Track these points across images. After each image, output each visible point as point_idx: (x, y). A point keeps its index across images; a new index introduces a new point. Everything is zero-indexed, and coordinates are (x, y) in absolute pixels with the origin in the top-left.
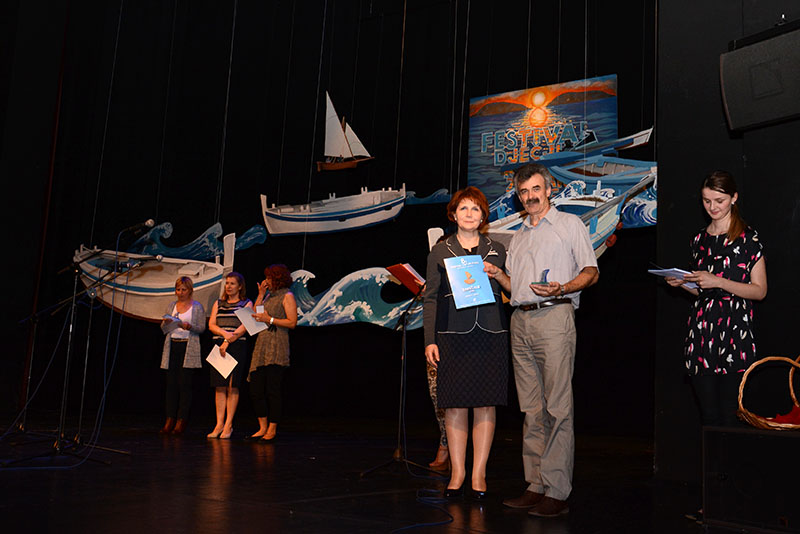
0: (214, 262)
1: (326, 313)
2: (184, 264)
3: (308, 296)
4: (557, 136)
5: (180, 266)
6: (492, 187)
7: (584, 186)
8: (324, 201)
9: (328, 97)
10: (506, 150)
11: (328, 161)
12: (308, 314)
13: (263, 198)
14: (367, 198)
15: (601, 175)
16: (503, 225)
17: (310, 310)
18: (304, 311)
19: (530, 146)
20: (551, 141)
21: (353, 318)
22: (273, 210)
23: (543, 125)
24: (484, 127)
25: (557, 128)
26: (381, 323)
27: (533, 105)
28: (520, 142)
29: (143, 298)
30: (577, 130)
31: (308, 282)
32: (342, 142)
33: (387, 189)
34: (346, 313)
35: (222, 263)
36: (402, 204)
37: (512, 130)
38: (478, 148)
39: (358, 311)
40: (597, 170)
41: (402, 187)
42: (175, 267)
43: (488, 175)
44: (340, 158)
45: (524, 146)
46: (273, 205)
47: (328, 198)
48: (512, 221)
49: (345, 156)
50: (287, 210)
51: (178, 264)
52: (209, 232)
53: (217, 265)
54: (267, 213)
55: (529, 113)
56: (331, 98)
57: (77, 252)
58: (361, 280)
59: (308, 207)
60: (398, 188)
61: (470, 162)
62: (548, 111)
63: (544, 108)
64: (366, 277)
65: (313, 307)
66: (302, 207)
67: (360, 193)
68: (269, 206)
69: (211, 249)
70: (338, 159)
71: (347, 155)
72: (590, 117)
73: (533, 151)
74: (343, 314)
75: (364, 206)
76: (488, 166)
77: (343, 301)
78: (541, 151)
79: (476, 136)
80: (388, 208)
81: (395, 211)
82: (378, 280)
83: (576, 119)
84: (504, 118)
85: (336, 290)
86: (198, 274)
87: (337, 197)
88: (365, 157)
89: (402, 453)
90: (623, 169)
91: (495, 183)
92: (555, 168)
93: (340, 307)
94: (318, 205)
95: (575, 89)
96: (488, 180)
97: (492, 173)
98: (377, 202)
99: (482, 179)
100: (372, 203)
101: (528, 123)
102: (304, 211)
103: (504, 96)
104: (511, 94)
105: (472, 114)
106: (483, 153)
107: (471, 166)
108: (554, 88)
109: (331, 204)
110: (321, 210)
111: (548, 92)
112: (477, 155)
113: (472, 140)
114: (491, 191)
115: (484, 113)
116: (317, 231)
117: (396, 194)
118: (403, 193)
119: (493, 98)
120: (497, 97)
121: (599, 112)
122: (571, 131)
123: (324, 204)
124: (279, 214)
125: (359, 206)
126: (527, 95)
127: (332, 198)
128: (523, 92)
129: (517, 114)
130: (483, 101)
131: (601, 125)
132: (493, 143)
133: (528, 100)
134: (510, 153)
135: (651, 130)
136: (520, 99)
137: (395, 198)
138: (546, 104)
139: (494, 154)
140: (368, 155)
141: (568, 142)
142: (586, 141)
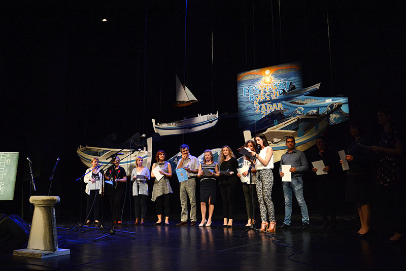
0: (143, 150)
4: (276, 88)
5: (127, 152)
10: (254, 95)
11: (178, 103)
13: (153, 121)
14: (200, 118)
15: (304, 104)
16: (277, 128)
20: (274, 90)
22: (158, 126)
23: (270, 83)
24: (244, 85)
25: (276, 84)
27: (265, 75)
28: (260, 91)
30: (285, 85)
32: (186, 95)
33: (210, 114)
35: (147, 150)
36: (217, 120)
37: (256, 86)
38: (241, 94)
40: (302, 102)
43: (247, 105)
45: (262, 93)
46: (158, 123)
47: (183, 119)
49: (186, 101)
50: (165, 125)
54: (156, 127)
55: (263, 78)
56: (178, 77)
57: (78, 148)
59: (174, 124)
60: (215, 113)
61: (239, 100)
62: (272, 77)
63: (270, 76)
66: (171, 124)
67: (197, 116)
68: (156, 124)
70: (183, 102)
71: (187, 100)
72: (290, 79)
73: (266, 94)
75: (200, 122)
76: (247, 102)
78: (270, 94)
79: (241, 89)
80: (211, 122)
81: (214, 123)
83: (284, 80)
87: (187, 118)
88: (195, 101)
90: (313, 101)
91: (250, 109)
92: (283, 102)
94: (179, 122)
95: (283, 67)
96: (247, 108)
97: (249, 105)
98: (206, 120)
99: (244, 107)
100: (203, 121)
101: (263, 82)
102: (173, 125)
103: (252, 71)
104: (255, 70)
105: (238, 80)
106: (244, 96)
107: (240, 102)
108: (274, 67)
109: (185, 122)
110: (181, 125)
111: (272, 70)
112: (241, 97)
113: (239, 91)
114: (248, 112)
115: (244, 79)
116: (179, 133)
117: (213, 116)
118: (217, 115)
119: (247, 73)
120: (249, 72)
121: (294, 77)
122: (282, 85)
123: (182, 122)
124: (161, 127)
125: (197, 122)
126: (262, 71)
127: (185, 119)
128: (260, 70)
129: (258, 79)
130: (243, 74)
131: (296, 82)
132: (248, 92)
133: (262, 73)
134: (256, 96)
135: (320, 84)
136: (259, 73)
137: (214, 118)
138: (271, 74)
139: (249, 96)
140: (197, 100)
141: (283, 90)
142: (291, 90)
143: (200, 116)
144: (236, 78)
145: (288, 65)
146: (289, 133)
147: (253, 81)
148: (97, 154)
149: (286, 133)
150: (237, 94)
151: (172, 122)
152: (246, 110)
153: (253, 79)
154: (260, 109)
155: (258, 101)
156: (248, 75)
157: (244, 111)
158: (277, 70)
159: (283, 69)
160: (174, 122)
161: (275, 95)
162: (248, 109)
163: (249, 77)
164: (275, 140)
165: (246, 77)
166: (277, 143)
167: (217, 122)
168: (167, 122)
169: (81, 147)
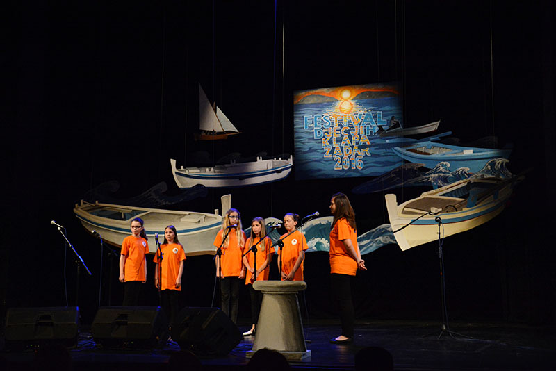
0: (214, 213)
2: (186, 215)
4: (360, 121)
5: (182, 216)
6: (313, 153)
7: (449, 165)
8: (226, 165)
9: (200, 87)
10: (323, 128)
11: (203, 134)
13: (173, 162)
14: (261, 164)
15: (429, 154)
16: (436, 193)
19: (341, 126)
20: (356, 124)
21: (315, 249)
22: (182, 171)
23: (350, 112)
24: (306, 112)
25: (360, 115)
27: (342, 98)
28: (333, 123)
30: (375, 117)
32: (218, 122)
33: (278, 159)
35: (220, 214)
36: (290, 170)
37: (327, 115)
38: (301, 126)
39: (318, 244)
41: (290, 158)
42: (177, 217)
43: (310, 145)
45: (336, 126)
46: (182, 167)
47: (230, 163)
48: (442, 191)
49: (217, 131)
50: (194, 171)
51: (180, 215)
52: (154, 188)
53: (216, 215)
54: (176, 173)
55: (339, 103)
57: (77, 205)
59: (212, 169)
60: (287, 158)
61: (296, 135)
62: (353, 103)
63: (350, 101)
64: (324, 223)
66: (207, 169)
67: (256, 160)
68: (178, 167)
69: (159, 201)
70: (213, 133)
71: (219, 129)
72: (383, 109)
73: (343, 130)
75: (259, 170)
76: (310, 139)
78: (349, 130)
79: (299, 117)
80: (279, 171)
81: (285, 174)
83: (374, 110)
84: (320, 106)
86: (199, 222)
87: (236, 163)
88: (234, 132)
89: (446, 327)
91: (315, 150)
92: (397, 148)
94: (221, 168)
95: (372, 89)
97: (313, 144)
98: (271, 167)
99: (305, 148)
100: (265, 168)
101: (338, 110)
102: (209, 172)
103: (319, 91)
104: (325, 90)
105: (295, 102)
106: (306, 129)
107: (297, 138)
108: (357, 88)
109: (232, 168)
110: (223, 172)
111: (353, 90)
112: (301, 130)
113: (296, 120)
114: (312, 156)
115: (305, 102)
116: (220, 186)
117: (285, 163)
118: (290, 162)
119: (312, 92)
120: (314, 91)
121: (391, 106)
122: (370, 117)
123: (226, 168)
124: (187, 173)
125: (255, 170)
126: (337, 91)
127: (233, 163)
128: (334, 89)
129: (330, 104)
130: (303, 93)
132: (313, 123)
133: (338, 94)
134: (326, 130)
135: (438, 122)
136: (332, 94)
137: (284, 165)
138: (352, 98)
139: (314, 130)
140: (237, 131)
141: (380, 127)
142: (393, 127)
143: (260, 160)
144: (292, 99)
145: (379, 88)
146: (454, 201)
147: (321, 107)
148: (119, 216)
149: (450, 201)
150: (293, 125)
151: (209, 166)
152: (307, 152)
154: (332, 152)
155: (328, 139)
156: (312, 95)
157: (305, 153)
158: (362, 93)
159: (371, 92)
160: (212, 166)
161: (357, 131)
162: (311, 150)
163: (315, 99)
164: (434, 210)
165: (308, 98)
166: (436, 214)
167: (290, 172)
168: (199, 166)
169: (84, 203)
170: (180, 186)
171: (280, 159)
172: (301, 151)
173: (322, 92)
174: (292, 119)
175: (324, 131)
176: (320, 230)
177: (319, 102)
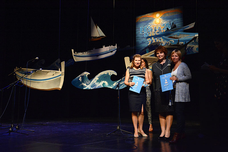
1: (94, 85)
3: (88, 80)
4: (164, 27)
5: (48, 72)
6: (144, 44)
8: (92, 50)
9: (91, 18)
10: (148, 32)
11: (92, 38)
12: (88, 85)
13: (73, 50)
14: (105, 49)
16: (148, 55)
17: (89, 84)
18: (87, 85)
19: (155, 30)
20: (162, 29)
22: (76, 54)
23: (159, 23)
24: (140, 25)
25: (164, 24)
26: (111, 87)
27: (156, 17)
28: (152, 29)
29: (37, 83)
30: (170, 24)
31: (88, 76)
32: (98, 32)
33: (111, 46)
34: (100, 85)
35: (61, 71)
36: (116, 50)
37: (149, 26)
38: (139, 32)
39: (104, 84)
40: (178, 37)
42: (46, 73)
43: (142, 40)
44: (96, 37)
45: (153, 30)
46: (76, 52)
47: (93, 49)
48: (151, 54)
49: (97, 36)
50: (80, 54)
51: (47, 72)
52: (56, 61)
53: (59, 71)
54: (74, 55)
55: (155, 20)
56: (92, 18)
57: (15, 69)
58: (104, 74)
59: (87, 52)
60: (114, 45)
61: (137, 36)
62: (161, 19)
63: (159, 18)
64: (106, 73)
65: (90, 83)
66: (85, 53)
67: (103, 47)
68: (74, 53)
69: (57, 67)
72: (174, 20)
73: (156, 32)
74: (99, 85)
75: (104, 51)
76: (142, 37)
77: (99, 81)
78: (159, 32)
79: (138, 28)
80: (112, 52)
81: (114, 53)
82: (109, 74)
83: (170, 21)
84: (147, 22)
85: (97, 78)
86: (54, 74)
87: (95, 49)
90: (185, 36)
91: (144, 43)
92: (164, 37)
93: (98, 83)
94: (90, 52)
95: (169, 11)
96: (142, 42)
97: (144, 40)
98: (108, 50)
99: (140, 42)
100: (106, 51)
101: (154, 23)
102: (85, 54)
103: (146, 15)
104: (149, 14)
105: (136, 21)
106: (141, 33)
107: (137, 38)
108: (163, 11)
109: (94, 51)
111: (161, 13)
112: (139, 34)
113: (137, 30)
115: (140, 21)
118: (116, 47)
119: (143, 16)
120: (144, 15)
121: (178, 18)
122: (168, 25)
123: (92, 52)
124: (78, 55)
125: (102, 52)
126: (154, 14)
127: (94, 49)
129: (151, 21)
130: (140, 17)
131: (178, 22)
132: (144, 30)
133: (154, 16)
134: (149, 33)
135: (194, 23)
136: (152, 16)
137: (114, 48)
138: (160, 17)
139: (144, 34)
140: (105, 36)
141: (167, 28)
142: (173, 28)
143: (104, 47)
144: (135, 20)
145: (173, 10)
150: (136, 32)
151: (85, 51)
152: (141, 44)
153: (147, 21)
154: (151, 43)
156: (144, 18)
158: (165, 14)
159: (169, 13)
160: (86, 51)
163: (145, 19)
165: (142, 19)
167: (116, 52)
168: (82, 51)
169: (17, 68)
170: (75, 61)
171: (112, 46)
172: (138, 43)
173: (147, 16)
174: (135, 29)
175: (148, 33)
176: (104, 77)
177: (146, 20)
